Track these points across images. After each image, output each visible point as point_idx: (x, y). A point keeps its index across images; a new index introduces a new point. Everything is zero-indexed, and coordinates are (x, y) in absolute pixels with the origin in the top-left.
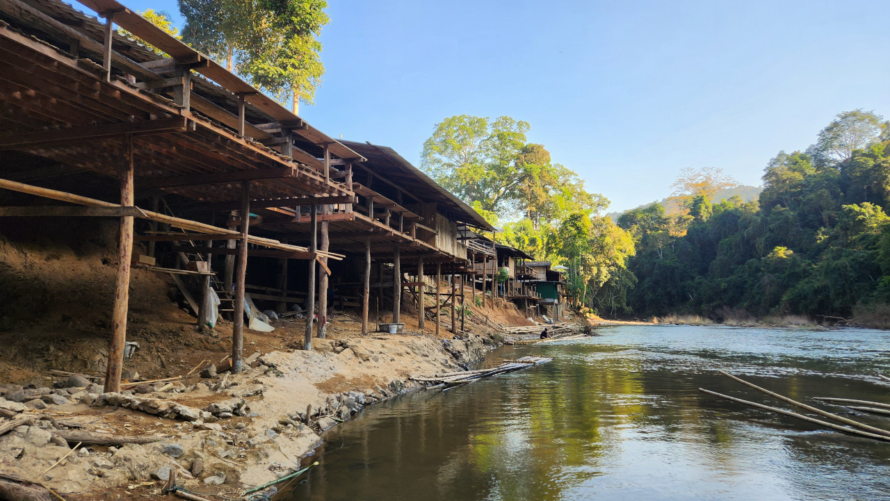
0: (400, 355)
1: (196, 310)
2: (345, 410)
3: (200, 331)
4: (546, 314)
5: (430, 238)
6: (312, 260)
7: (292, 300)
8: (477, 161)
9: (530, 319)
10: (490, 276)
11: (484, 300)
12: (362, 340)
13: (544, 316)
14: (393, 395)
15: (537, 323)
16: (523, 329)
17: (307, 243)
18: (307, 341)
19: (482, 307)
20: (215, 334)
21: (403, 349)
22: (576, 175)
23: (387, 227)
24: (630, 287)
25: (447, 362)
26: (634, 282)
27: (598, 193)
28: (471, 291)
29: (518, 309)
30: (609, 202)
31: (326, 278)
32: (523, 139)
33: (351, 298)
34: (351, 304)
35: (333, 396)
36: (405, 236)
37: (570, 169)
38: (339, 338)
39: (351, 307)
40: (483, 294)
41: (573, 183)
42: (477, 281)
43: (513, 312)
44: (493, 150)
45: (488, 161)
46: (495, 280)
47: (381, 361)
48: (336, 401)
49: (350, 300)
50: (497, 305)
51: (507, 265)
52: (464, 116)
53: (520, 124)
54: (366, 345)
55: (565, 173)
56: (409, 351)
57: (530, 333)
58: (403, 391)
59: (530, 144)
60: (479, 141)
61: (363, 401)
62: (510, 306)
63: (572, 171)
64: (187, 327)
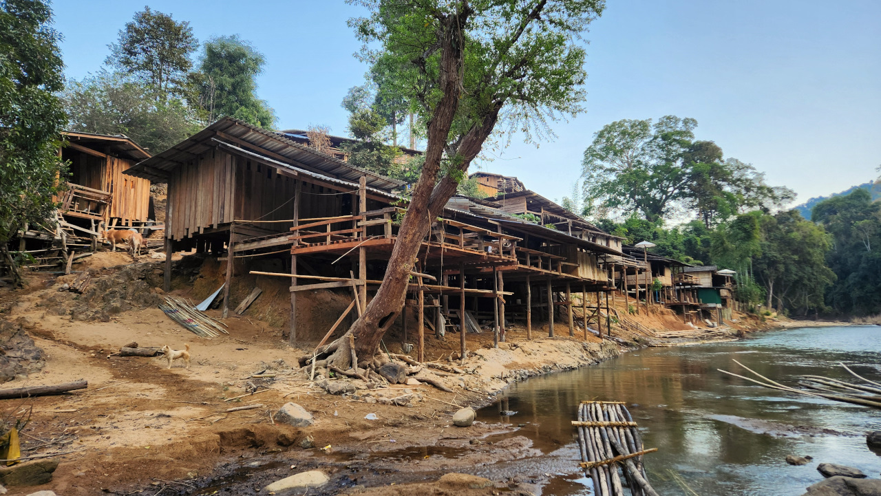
0: (551, 352)
1: (434, 329)
2: (518, 376)
3: (437, 338)
4: (710, 318)
5: (573, 270)
6: (495, 298)
7: (481, 317)
8: (641, 164)
9: (690, 324)
10: (642, 286)
11: (637, 308)
12: (527, 343)
13: (707, 320)
14: (544, 373)
15: (696, 327)
16: (674, 333)
17: (492, 288)
18: (496, 344)
19: (636, 314)
20: (445, 340)
21: (553, 349)
22: (754, 169)
23: (539, 270)
24: (828, 284)
25: (583, 357)
26: (832, 279)
27: (780, 185)
28: (624, 301)
29: (677, 314)
30: (796, 194)
31: (503, 306)
32: (690, 136)
33: (519, 313)
34: (519, 318)
35: (512, 371)
36: (553, 272)
37: (746, 162)
38: (513, 342)
39: (519, 320)
40: (637, 303)
41: (750, 177)
42: (630, 292)
43: (671, 317)
44: (658, 151)
45: (653, 162)
46: (649, 290)
47: (538, 355)
48: (514, 373)
49: (519, 315)
50: (653, 312)
51: (662, 274)
52: (624, 121)
53: (686, 122)
54: (528, 346)
55: (742, 168)
56: (557, 350)
57: (682, 337)
58: (552, 371)
59: (697, 142)
60: (642, 143)
61: (528, 374)
62: (667, 312)
63: (748, 164)
64: (431, 336)
